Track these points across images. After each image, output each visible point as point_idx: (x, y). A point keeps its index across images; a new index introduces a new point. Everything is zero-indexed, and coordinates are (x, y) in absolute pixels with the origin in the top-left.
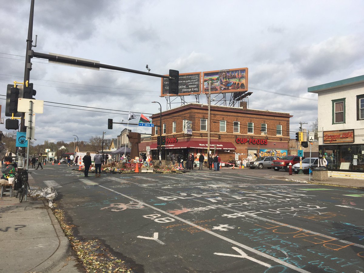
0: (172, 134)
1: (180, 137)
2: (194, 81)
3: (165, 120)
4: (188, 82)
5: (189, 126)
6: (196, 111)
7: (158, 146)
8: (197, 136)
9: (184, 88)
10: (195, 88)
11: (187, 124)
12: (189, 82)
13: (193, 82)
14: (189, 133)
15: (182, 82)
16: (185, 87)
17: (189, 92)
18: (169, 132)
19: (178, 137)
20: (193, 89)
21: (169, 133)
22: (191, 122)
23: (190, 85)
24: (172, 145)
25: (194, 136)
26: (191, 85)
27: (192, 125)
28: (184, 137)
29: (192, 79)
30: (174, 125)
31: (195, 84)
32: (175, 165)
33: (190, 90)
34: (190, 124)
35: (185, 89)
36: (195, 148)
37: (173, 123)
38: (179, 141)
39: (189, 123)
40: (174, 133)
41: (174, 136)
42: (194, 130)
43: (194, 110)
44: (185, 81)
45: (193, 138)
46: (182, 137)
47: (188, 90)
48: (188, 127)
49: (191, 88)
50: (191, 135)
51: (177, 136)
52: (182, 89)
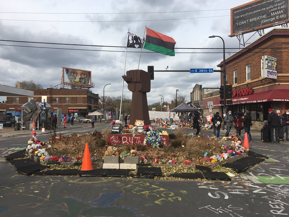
0: (246, 83)
1: (257, 86)
2: (279, 5)
3: (236, 65)
4: (269, 9)
5: (270, 64)
6: (283, 40)
7: (221, 100)
8: (285, 82)
9: (263, 19)
10: (282, 14)
11: (267, 62)
12: (271, 9)
13: (277, 7)
14: (271, 77)
15: (260, 10)
16: (264, 16)
17: (271, 22)
18: (241, 80)
19: (255, 86)
20: (277, 17)
21: (241, 82)
22: (275, 59)
23: (272, 12)
24: (245, 99)
25: (281, 82)
26: (274, 11)
27: (276, 64)
28: (264, 85)
29: (276, 3)
30: (248, 70)
31: (281, 10)
32: (230, 137)
33: (274, 19)
34: (273, 62)
35: (265, 19)
36: (283, 100)
37: (247, 67)
38: (255, 92)
39: (270, 60)
40: (248, 81)
41: (247, 86)
42: (281, 72)
43: (280, 39)
44: (265, 9)
45: (279, 84)
46: (260, 85)
47: (269, 20)
48: (269, 67)
49: (275, 16)
50: (274, 81)
51: (252, 86)
52: (261, 20)
